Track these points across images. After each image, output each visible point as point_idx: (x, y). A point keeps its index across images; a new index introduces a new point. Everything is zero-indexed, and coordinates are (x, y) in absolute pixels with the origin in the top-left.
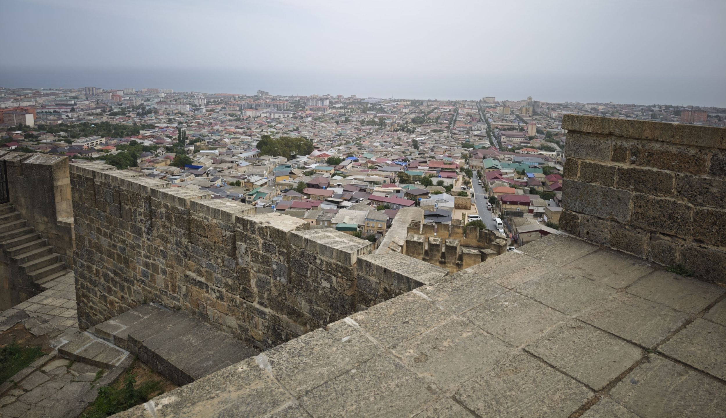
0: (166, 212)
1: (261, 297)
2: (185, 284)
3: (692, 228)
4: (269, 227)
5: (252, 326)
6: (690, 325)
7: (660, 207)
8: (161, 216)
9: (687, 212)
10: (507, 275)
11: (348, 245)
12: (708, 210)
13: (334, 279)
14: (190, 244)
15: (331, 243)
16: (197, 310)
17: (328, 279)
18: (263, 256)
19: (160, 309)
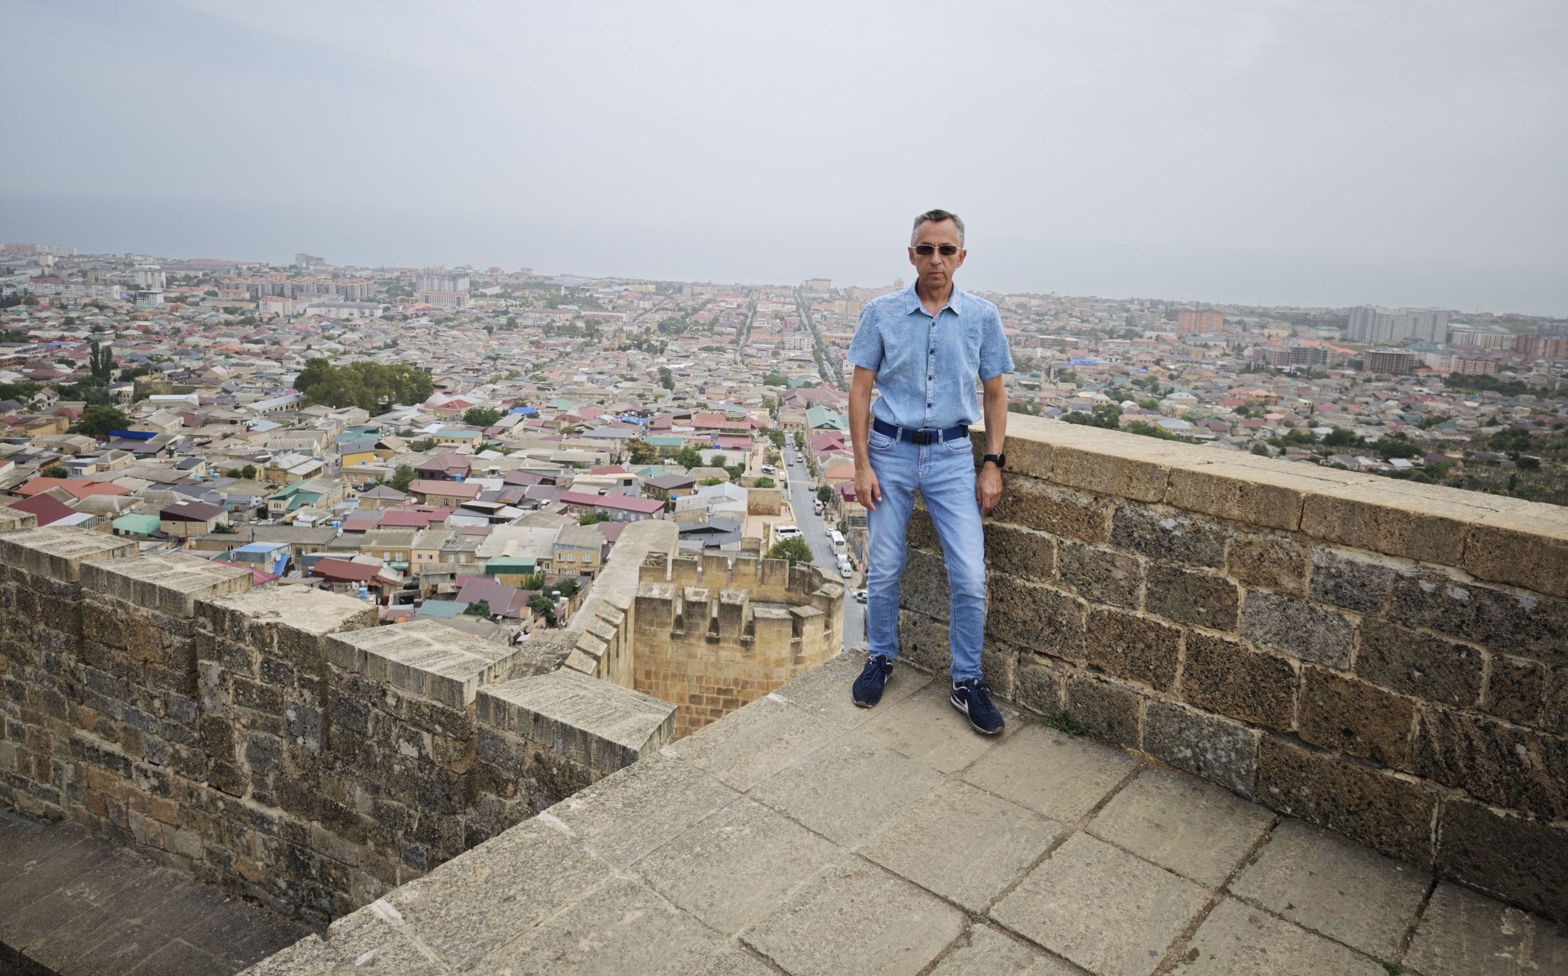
0: (19, 591)
1: (260, 783)
2: (72, 759)
3: (1084, 643)
4: (276, 625)
5: (240, 850)
6: (1058, 850)
7: (1034, 602)
8: (7, 600)
9: (1077, 614)
10: (744, 759)
11: (461, 660)
12: (1110, 612)
13: (427, 738)
14: (82, 666)
15: (421, 658)
16: (103, 819)
17: (414, 740)
18: (262, 692)
19: (10, 822)
